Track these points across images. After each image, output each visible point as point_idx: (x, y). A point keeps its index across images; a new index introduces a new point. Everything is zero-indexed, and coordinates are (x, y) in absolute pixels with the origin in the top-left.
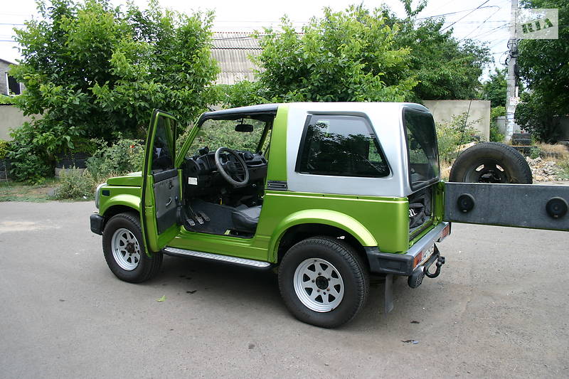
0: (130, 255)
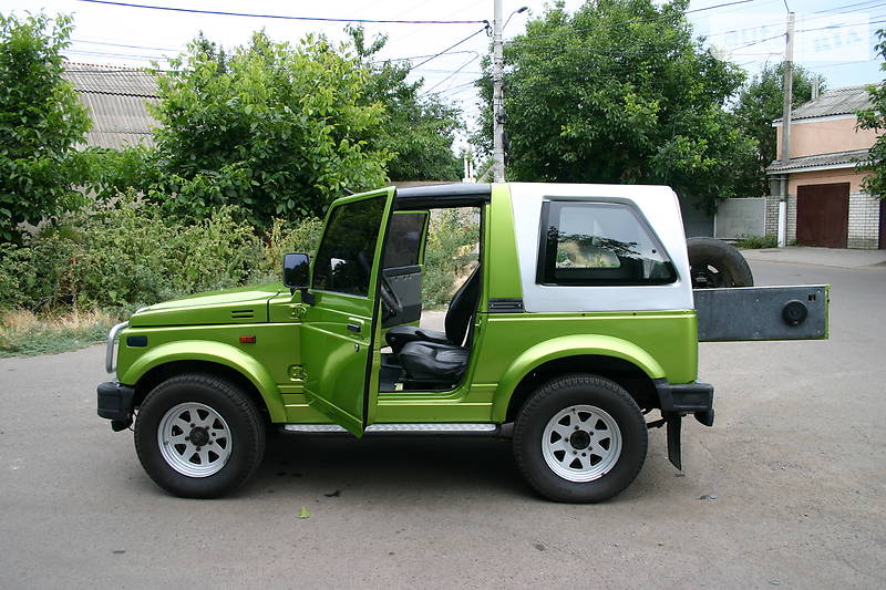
0: (198, 449)
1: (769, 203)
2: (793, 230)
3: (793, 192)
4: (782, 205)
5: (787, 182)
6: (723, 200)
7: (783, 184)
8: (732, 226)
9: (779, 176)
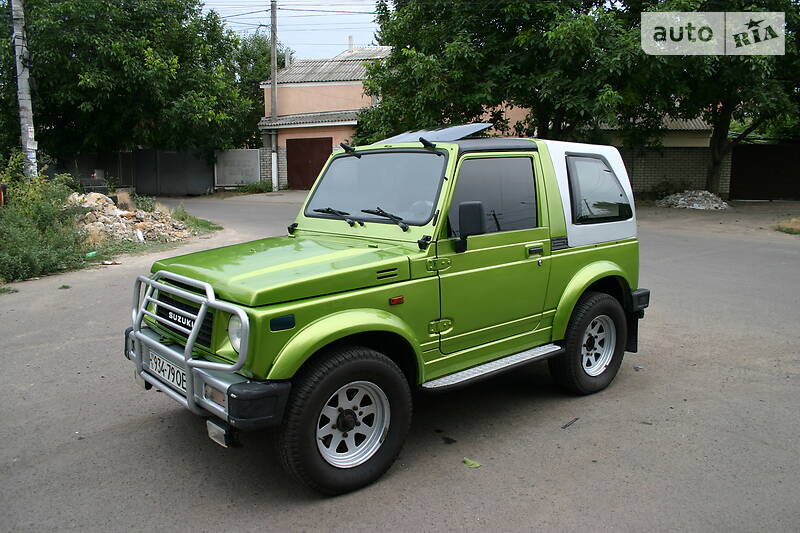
1: (262, 154)
2: (285, 175)
3: (283, 144)
4: (274, 155)
5: (277, 135)
6: (222, 151)
7: (273, 138)
8: (231, 174)
9: (270, 130)
